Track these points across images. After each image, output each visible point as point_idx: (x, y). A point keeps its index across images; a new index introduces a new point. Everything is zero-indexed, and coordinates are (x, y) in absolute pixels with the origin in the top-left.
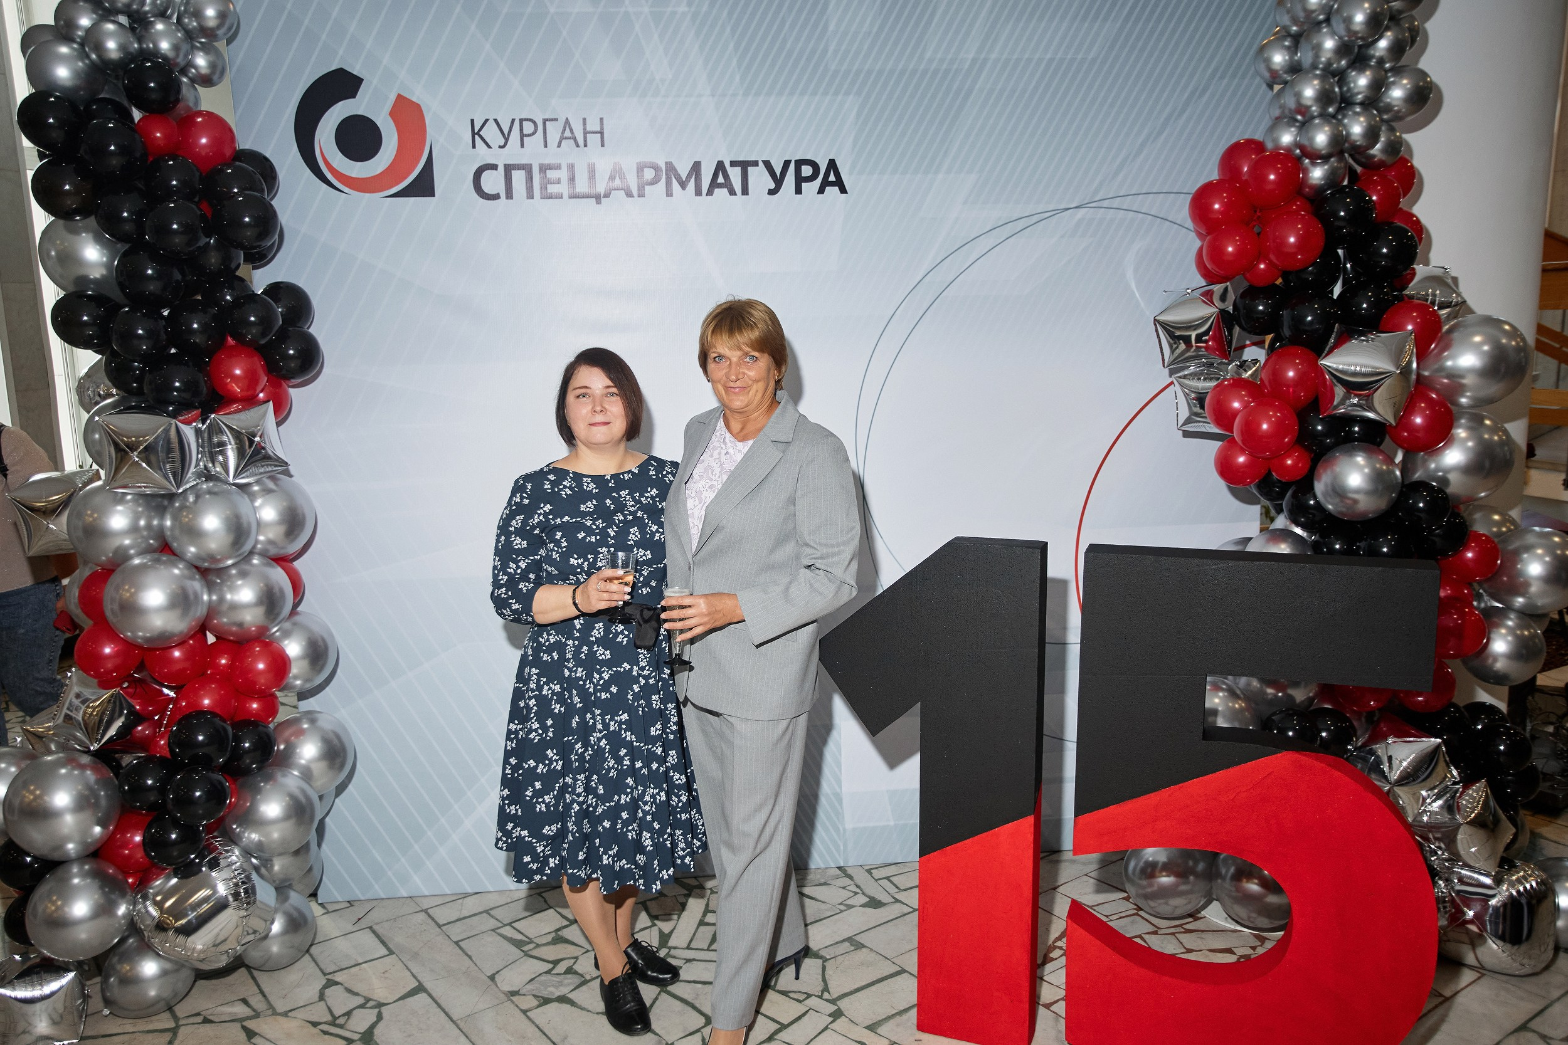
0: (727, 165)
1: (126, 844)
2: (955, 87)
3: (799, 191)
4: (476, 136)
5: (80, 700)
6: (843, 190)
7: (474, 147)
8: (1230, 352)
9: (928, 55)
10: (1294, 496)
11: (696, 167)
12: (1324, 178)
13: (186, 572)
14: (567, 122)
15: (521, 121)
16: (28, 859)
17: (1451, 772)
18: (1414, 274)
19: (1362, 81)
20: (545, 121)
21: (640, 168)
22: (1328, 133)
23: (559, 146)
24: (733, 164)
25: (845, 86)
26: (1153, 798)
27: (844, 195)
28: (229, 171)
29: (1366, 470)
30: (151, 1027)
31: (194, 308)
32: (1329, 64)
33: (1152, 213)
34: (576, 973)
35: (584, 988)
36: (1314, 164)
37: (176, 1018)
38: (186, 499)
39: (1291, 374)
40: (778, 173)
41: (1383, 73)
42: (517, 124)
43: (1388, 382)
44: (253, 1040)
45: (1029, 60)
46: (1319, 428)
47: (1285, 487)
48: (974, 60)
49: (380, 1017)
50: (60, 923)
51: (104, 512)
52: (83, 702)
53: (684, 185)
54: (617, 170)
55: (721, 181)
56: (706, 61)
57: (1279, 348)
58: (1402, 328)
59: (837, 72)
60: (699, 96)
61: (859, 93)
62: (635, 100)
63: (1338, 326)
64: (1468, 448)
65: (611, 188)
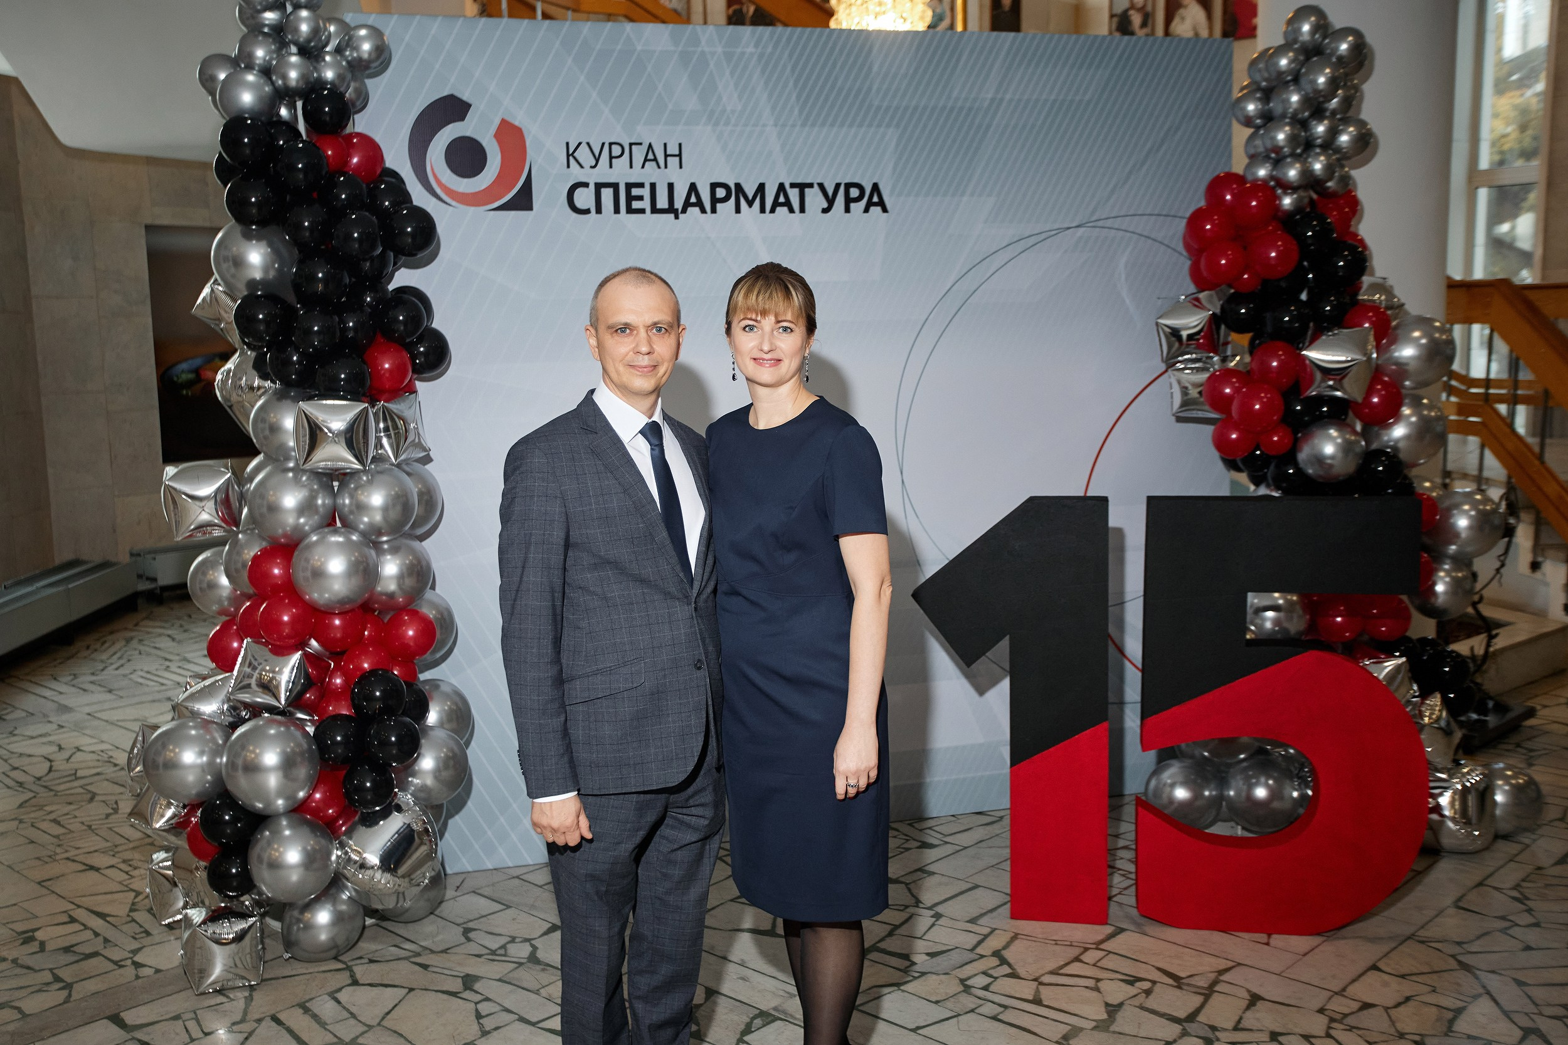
0: (787, 186)
2: (977, 122)
3: (847, 210)
4: (571, 158)
6: (885, 210)
7: (568, 166)
8: (1218, 348)
9: (955, 94)
10: (1277, 467)
11: (761, 188)
12: (1291, 204)
13: (358, 539)
14: (650, 146)
15: (611, 144)
17: (1413, 687)
18: (1361, 283)
19: (1321, 129)
20: (631, 145)
21: (714, 186)
22: (1300, 169)
23: (643, 167)
24: (793, 185)
25: (887, 120)
27: (885, 214)
29: (1339, 441)
32: (1295, 114)
33: (1138, 232)
36: (1286, 194)
39: (1275, 364)
40: (830, 193)
41: (1336, 122)
42: (606, 147)
43: (1354, 369)
45: (1037, 101)
46: (1299, 408)
47: (1266, 460)
48: (993, 100)
53: (750, 203)
54: (693, 188)
55: (782, 200)
56: (770, 96)
57: (1260, 344)
58: (1361, 325)
59: (879, 108)
60: (764, 125)
61: (898, 126)
62: (709, 128)
63: (1311, 324)
64: (1412, 423)
65: (687, 204)
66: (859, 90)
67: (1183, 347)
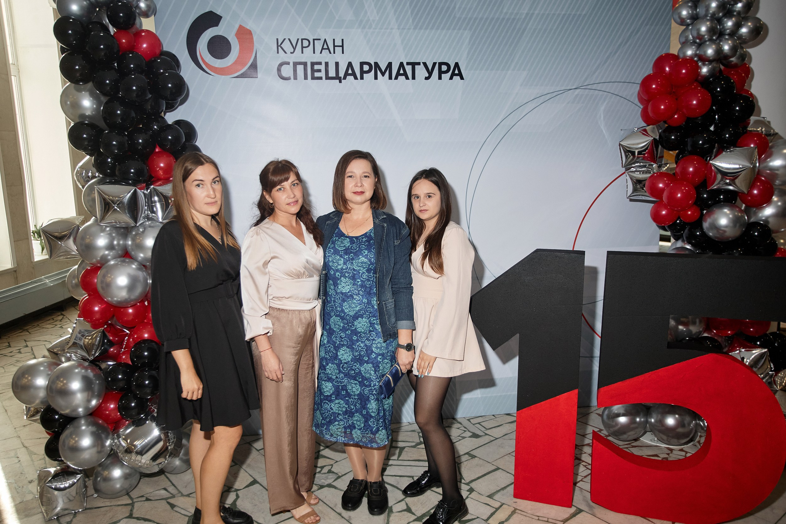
0: (405, 64)
1: (107, 409)
2: (518, 27)
3: (440, 78)
4: (279, 47)
5: (81, 335)
6: (462, 78)
7: (278, 53)
8: (657, 159)
9: (505, 11)
10: (689, 230)
11: (390, 65)
12: (708, 71)
13: (138, 267)
14: (325, 40)
15: (302, 40)
16: (57, 417)
17: (770, 366)
18: (750, 120)
19: (730, 24)
20: (314, 40)
21: (362, 64)
22: (715, 49)
23: (321, 53)
24: (408, 64)
26: (640, 378)
27: (462, 81)
28: (159, 61)
29: (731, 216)
30: (119, 503)
31: (140, 131)
32: (713, 15)
33: (611, 92)
34: (333, 472)
35: (339, 480)
36: (704, 65)
37: (131, 499)
38: (139, 230)
39: (691, 169)
40: (430, 69)
41: (741, 19)
42: (300, 41)
43: (743, 173)
44: (174, 509)
45: (554, 14)
46: (705, 196)
47: (683, 226)
48: (527, 14)
49: (238, 496)
50: (76, 449)
51: (95, 236)
52: (83, 336)
53: (383, 74)
54: (350, 65)
55: (402, 72)
56: (396, 11)
57: (682, 157)
58: (748, 145)
59: (460, 18)
60: (392, 29)
61: (470, 29)
62: (360, 30)
63: (716, 144)
64: (779, 206)
65: (346, 74)
66: (448, 8)
67: (636, 158)
